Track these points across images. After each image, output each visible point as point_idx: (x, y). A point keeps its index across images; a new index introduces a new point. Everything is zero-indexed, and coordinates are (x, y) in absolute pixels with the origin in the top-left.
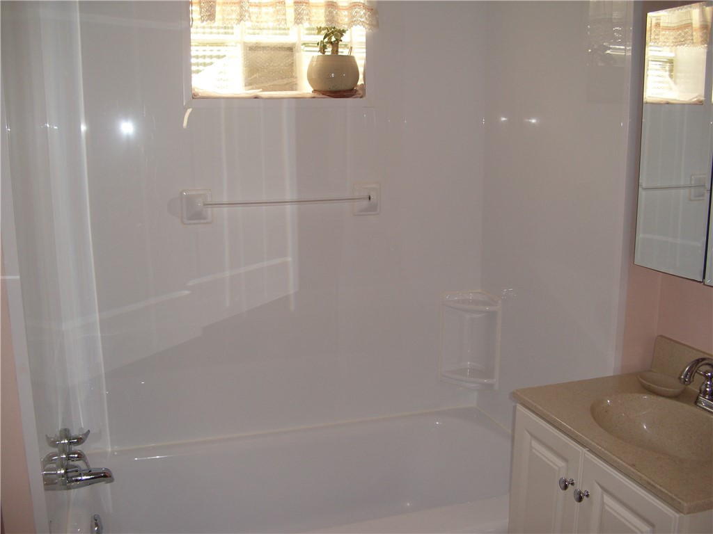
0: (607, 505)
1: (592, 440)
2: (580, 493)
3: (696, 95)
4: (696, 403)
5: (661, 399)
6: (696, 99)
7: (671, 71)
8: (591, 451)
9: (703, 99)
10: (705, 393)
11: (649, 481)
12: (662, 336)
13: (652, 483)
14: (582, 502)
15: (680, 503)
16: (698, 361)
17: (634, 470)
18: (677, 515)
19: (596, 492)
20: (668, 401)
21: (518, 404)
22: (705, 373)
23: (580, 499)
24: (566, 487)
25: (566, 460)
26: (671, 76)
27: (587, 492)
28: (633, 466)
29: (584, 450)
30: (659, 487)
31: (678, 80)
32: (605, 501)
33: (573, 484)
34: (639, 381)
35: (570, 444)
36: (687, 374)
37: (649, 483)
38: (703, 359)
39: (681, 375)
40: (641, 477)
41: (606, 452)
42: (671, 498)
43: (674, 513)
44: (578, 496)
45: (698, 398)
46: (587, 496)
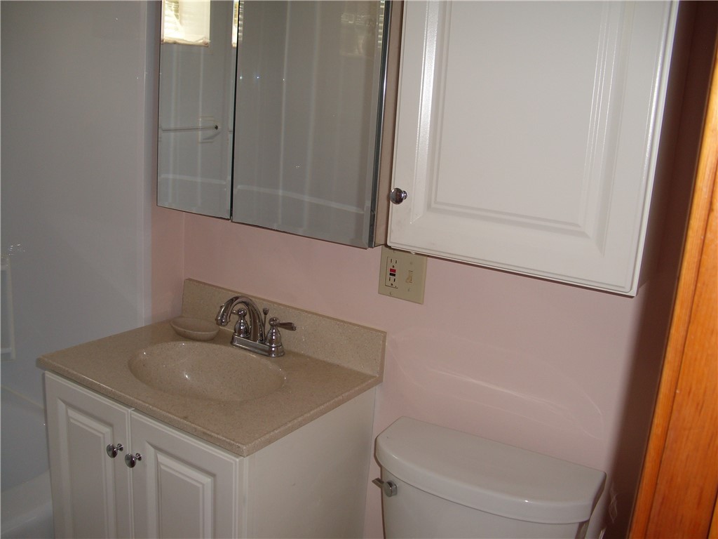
0: (163, 465)
1: (137, 399)
2: (132, 457)
3: (201, 36)
4: (232, 343)
5: (197, 344)
6: (202, 41)
7: (177, 11)
8: (137, 410)
9: (208, 41)
10: (240, 332)
11: (205, 430)
12: (190, 280)
13: (208, 432)
14: (134, 468)
15: (239, 447)
16: (232, 301)
17: (188, 423)
18: (237, 460)
19: (149, 454)
20: (205, 345)
21: (46, 372)
22: (239, 311)
23: (132, 464)
24: (114, 454)
25: (110, 425)
26: (177, 16)
27: (139, 455)
28: (185, 418)
29: (130, 410)
30: (216, 436)
31: (183, 21)
32: (159, 460)
33: (121, 449)
34: (172, 327)
35: (113, 406)
36: (223, 315)
37: (204, 433)
38: (237, 298)
39: (217, 316)
40: (195, 428)
41: (154, 408)
42: (229, 444)
43: (233, 458)
44: (129, 461)
45: (233, 338)
46: (140, 459)
